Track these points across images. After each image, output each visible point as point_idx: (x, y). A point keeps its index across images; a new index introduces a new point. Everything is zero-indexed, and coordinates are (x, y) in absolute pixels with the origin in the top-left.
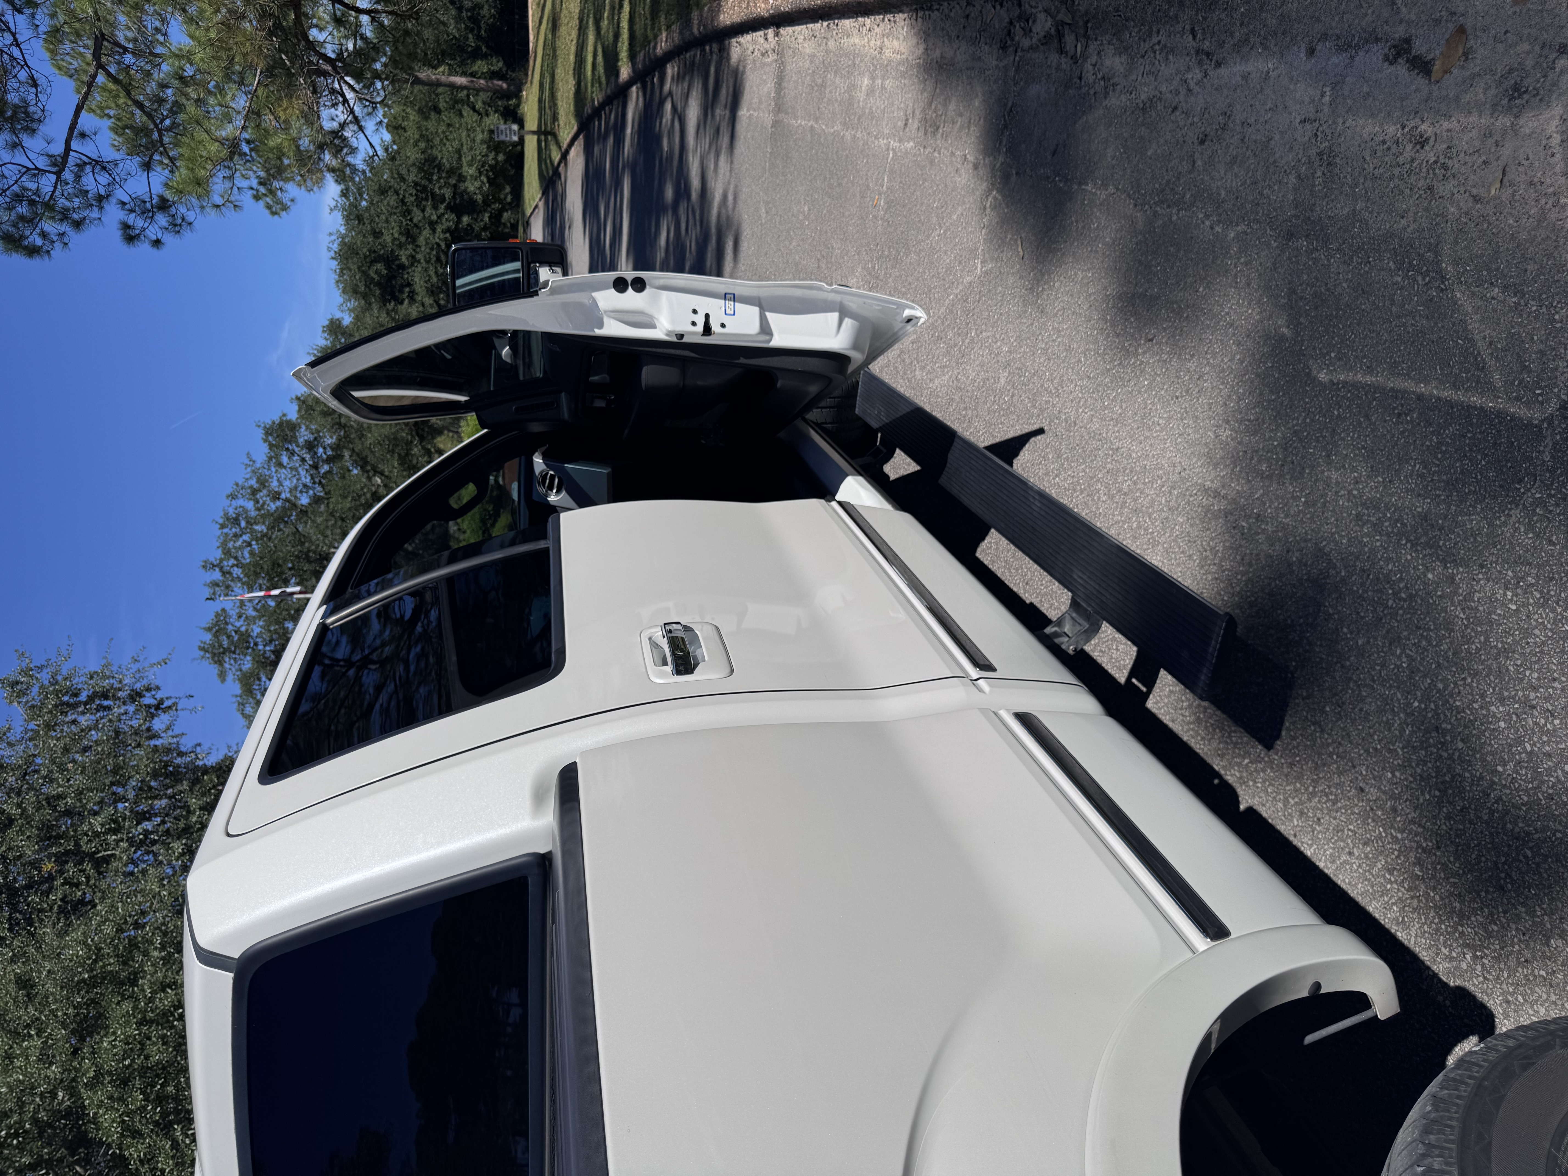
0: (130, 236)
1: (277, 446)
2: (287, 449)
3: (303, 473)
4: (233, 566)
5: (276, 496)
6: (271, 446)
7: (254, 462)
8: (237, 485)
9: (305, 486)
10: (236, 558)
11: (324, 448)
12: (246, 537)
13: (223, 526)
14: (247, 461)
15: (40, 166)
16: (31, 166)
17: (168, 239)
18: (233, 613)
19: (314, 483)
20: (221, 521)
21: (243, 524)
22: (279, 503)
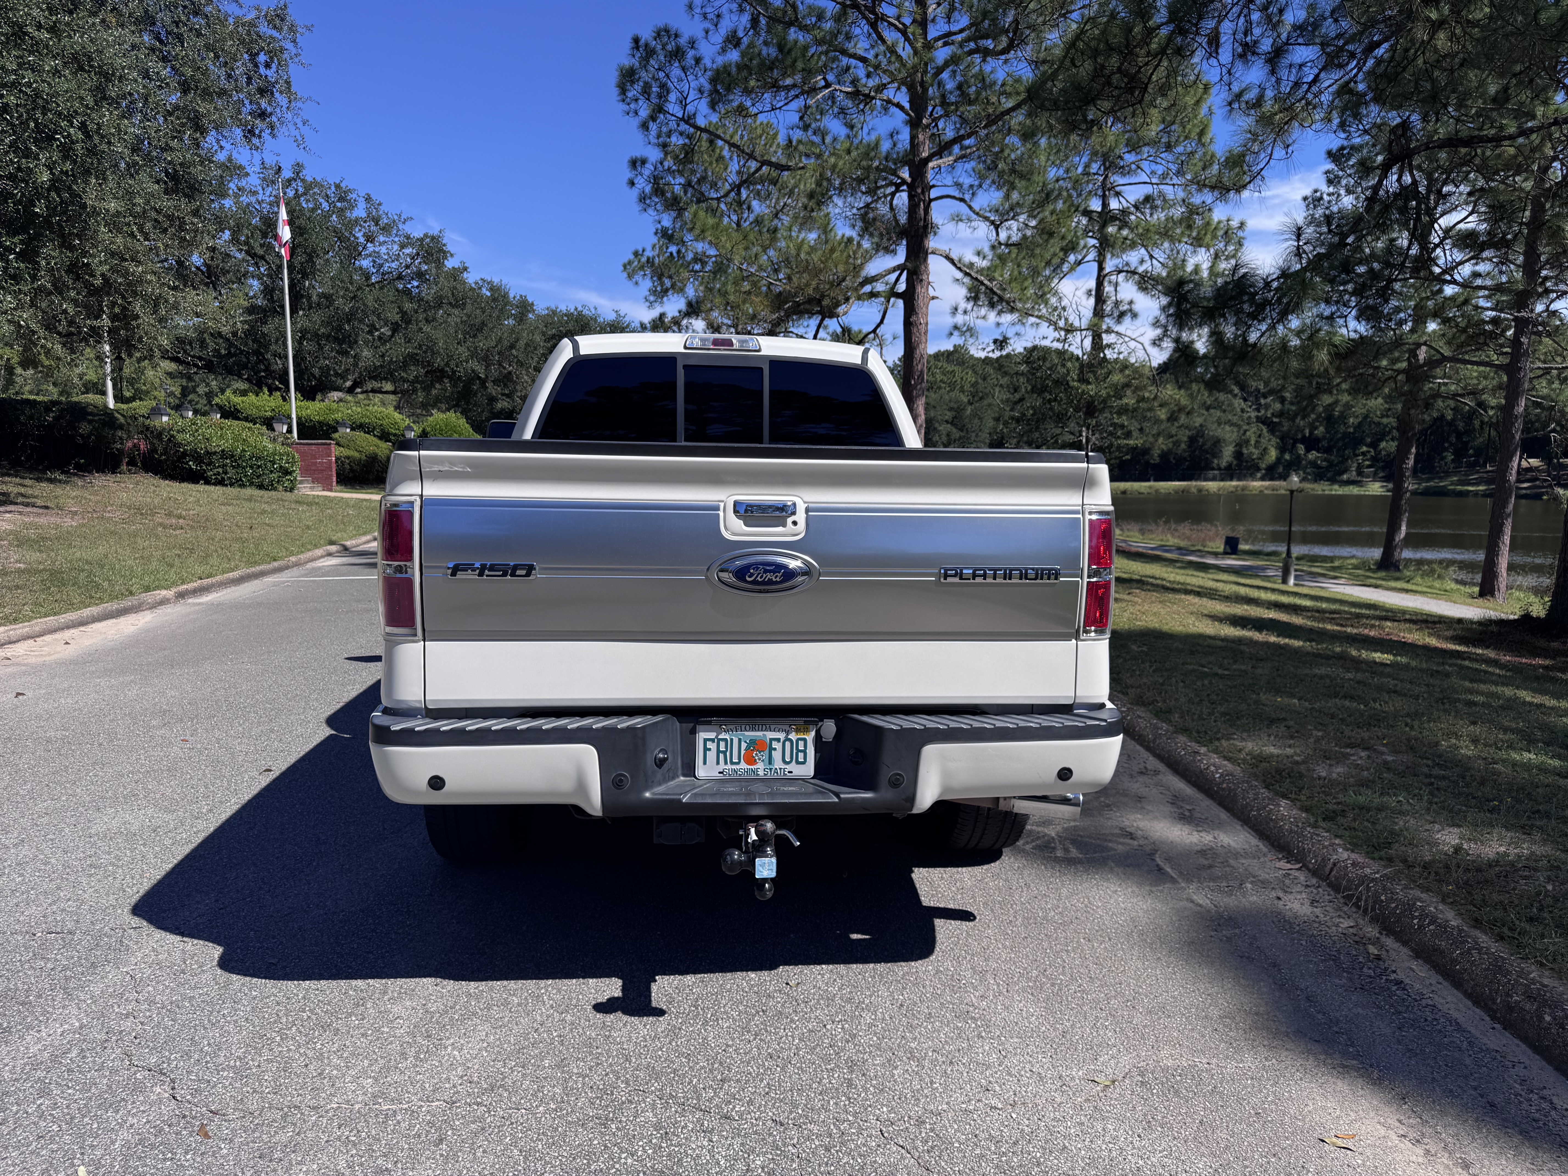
0: (636, 163)
1: (422, 245)
2: (418, 254)
3: (394, 265)
4: (297, 190)
5: (370, 239)
6: (421, 240)
7: (404, 223)
8: (380, 204)
9: (381, 266)
10: (305, 194)
11: (418, 287)
12: (325, 205)
13: (338, 186)
14: (404, 216)
15: (688, 107)
16: (688, 101)
17: (635, 193)
18: (243, 183)
19: (383, 274)
20: (343, 185)
21: (339, 205)
22: (362, 240)
